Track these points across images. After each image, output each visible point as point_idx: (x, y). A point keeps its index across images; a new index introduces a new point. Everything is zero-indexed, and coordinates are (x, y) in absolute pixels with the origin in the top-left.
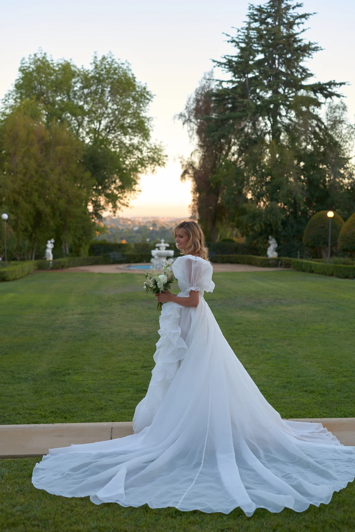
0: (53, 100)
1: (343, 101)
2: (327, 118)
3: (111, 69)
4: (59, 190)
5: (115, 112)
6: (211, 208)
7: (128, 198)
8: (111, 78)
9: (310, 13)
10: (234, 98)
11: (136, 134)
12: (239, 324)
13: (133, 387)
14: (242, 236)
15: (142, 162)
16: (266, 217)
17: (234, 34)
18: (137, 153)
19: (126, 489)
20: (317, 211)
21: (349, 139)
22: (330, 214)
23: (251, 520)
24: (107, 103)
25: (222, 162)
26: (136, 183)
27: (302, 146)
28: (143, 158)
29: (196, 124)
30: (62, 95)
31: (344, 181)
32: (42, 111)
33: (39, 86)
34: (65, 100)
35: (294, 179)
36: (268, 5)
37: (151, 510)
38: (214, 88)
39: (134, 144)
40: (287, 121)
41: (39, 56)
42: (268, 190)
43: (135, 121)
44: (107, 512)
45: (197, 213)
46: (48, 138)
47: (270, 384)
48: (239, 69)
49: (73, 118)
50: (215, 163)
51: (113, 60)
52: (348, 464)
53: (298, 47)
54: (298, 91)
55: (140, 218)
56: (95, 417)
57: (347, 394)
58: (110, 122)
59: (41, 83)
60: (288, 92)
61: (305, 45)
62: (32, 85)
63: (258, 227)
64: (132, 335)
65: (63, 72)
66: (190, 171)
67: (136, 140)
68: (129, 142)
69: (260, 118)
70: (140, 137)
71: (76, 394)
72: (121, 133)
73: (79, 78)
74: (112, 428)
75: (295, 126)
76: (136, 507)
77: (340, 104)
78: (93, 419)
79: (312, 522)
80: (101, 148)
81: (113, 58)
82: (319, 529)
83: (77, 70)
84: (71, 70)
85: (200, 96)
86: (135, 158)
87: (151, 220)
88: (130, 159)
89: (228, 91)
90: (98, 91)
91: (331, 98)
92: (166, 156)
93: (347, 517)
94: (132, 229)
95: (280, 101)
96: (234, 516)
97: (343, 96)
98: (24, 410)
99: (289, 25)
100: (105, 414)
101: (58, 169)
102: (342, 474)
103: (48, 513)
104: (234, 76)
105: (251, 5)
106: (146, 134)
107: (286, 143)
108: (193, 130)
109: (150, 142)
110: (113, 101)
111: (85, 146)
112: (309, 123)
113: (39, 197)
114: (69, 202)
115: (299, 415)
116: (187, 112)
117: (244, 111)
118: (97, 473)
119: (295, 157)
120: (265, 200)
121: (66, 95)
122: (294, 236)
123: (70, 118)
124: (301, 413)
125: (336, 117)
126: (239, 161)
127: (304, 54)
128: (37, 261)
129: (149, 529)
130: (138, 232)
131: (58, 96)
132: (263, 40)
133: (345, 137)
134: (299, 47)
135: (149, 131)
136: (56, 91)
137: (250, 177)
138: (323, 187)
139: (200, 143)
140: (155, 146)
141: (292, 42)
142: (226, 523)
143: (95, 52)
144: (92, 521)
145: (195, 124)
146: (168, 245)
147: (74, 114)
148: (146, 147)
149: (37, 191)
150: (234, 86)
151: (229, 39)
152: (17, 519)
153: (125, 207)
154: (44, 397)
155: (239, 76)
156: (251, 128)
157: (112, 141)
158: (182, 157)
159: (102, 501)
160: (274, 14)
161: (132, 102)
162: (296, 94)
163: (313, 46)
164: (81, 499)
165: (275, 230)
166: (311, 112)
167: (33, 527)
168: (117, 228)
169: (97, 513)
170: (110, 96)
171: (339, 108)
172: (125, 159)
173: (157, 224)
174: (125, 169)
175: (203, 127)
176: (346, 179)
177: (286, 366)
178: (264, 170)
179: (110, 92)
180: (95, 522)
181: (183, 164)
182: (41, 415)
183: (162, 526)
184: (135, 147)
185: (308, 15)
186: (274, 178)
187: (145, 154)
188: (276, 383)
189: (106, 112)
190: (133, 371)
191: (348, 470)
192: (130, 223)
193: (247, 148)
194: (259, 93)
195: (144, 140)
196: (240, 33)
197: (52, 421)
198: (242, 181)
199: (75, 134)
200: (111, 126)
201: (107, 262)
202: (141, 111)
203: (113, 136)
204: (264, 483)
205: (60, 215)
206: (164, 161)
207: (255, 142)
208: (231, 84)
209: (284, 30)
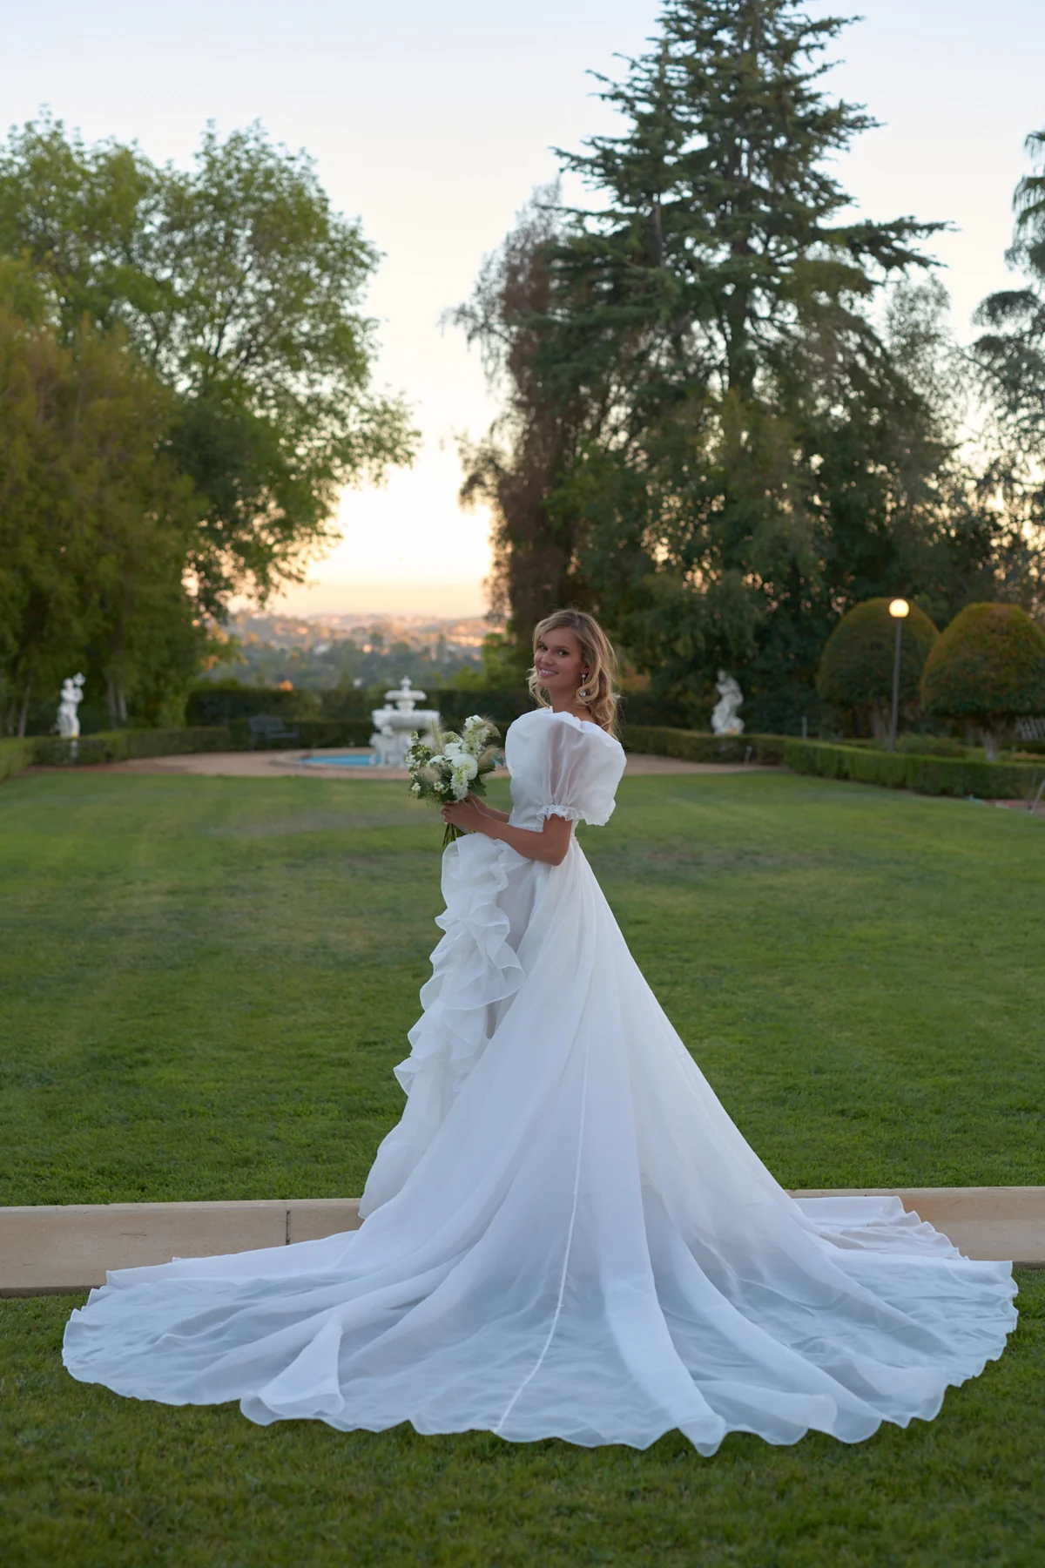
0: (81, 264)
1: (936, 278)
2: (891, 327)
3: (256, 175)
4: (100, 528)
5: (265, 300)
6: (548, 587)
7: (301, 556)
8: (254, 200)
9: (845, 17)
10: (618, 265)
11: (328, 368)
12: (638, 922)
13: (336, 1102)
14: (640, 671)
15: (344, 451)
16: (711, 614)
17: (621, 75)
18: (331, 424)
19: (342, 1380)
20: (858, 600)
21: (953, 388)
22: (899, 608)
23: (714, 1466)
24: (244, 274)
25: (582, 453)
26: (326, 513)
27: (815, 407)
28: (348, 437)
29: (506, 340)
30: (107, 248)
31: (937, 511)
32: (47, 296)
33: (40, 220)
34: (117, 262)
35: (794, 504)
37: (422, 1438)
38: (562, 233)
39: (322, 396)
40: (772, 335)
41: (42, 130)
42: (714, 537)
43: (323, 328)
44: (293, 1446)
45: (507, 600)
46: (68, 376)
47: (736, 1093)
48: (635, 179)
49: (142, 318)
50: (559, 453)
51: (264, 146)
52: (984, 1311)
53: (806, 116)
54: (805, 248)
55: (333, 617)
56: (228, 1185)
57: (961, 1121)
58: (250, 331)
59: (45, 212)
60: (777, 249)
61: (829, 113)
62: (19, 215)
63: (685, 646)
64: (325, 954)
65: (112, 180)
66: (488, 479)
67: (327, 386)
68: (307, 391)
69: (696, 326)
70: (340, 376)
71: (169, 1119)
72: (284, 365)
73: (157, 196)
74: (288, 1213)
75: (795, 347)
76: (377, 1431)
77: (929, 286)
78: (223, 1191)
79: (890, 1471)
80: (225, 409)
81: (264, 140)
82: (911, 1490)
83: (153, 175)
84: (135, 174)
85: (519, 255)
86: (323, 439)
87: (367, 624)
88: (311, 439)
89: (600, 241)
90: (216, 239)
91: (903, 269)
92: (417, 434)
93: (989, 1455)
94: (311, 650)
95: (754, 276)
96: (662, 1454)
97: (937, 264)
98: (17, 1165)
99: (781, 52)
100: (258, 1176)
101: (97, 468)
102: (964, 1336)
103: (119, 1450)
104: (620, 199)
106: (356, 368)
107: (771, 398)
108: (498, 356)
109: (370, 390)
110: (259, 267)
111: (174, 398)
112: (837, 341)
113: (40, 550)
114: (129, 565)
115: (826, 1180)
116: (479, 303)
117: (648, 303)
118: (255, 1338)
119: (797, 439)
120: (706, 565)
121: (119, 249)
122: (790, 672)
123: (132, 317)
124: (832, 1174)
125: (917, 325)
126: (631, 450)
127: (825, 137)
128: (31, 741)
129: (417, 1491)
130: (326, 658)
131: (95, 251)
132: (706, 93)
133: (943, 382)
134: (810, 117)
135: (367, 360)
136: (88, 237)
137: (665, 498)
138: (875, 527)
139: (518, 396)
140: (384, 404)
141: (789, 102)
142: (640, 1475)
143: (210, 122)
144: (251, 1470)
145: (502, 340)
146: (421, 696)
147: (143, 306)
148: (358, 405)
149: (32, 530)
150: (618, 228)
151: (607, 88)
152: (29, 1467)
153: (295, 582)
154: (74, 1129)
155: (634, 198)
156: (669, 354)
157: (256, 386)
158: (465, 435)
159: (273, 1414)
160: (737, 19)
161: (315, 272)
162: (801, 254)
163: (851, 115)
164: (214, 1410)
165: (735, 653)
166: (843, 310)
167: (77, 1487)
168: (267, 647)
169: (262, 1449)
170: (250, 252)
171: (926, 298)
172: (294, 441)
173: (385, 635)
174: (295, 470)
175: (526, 348)
176: (944, 506)
177: (783, 1043)
178: (703, 478)
179: (250, 240)
180: (260, 1474)
181: (465, 456)
182: (69, 1179)
183: (456, 1484)
184: (324, 405)
185: (838, 22)
186: (734, 502)
187: (354, 427)
188: (755, 1090)
189: (239, 300)
190: (335, 1055)
191: (984, 1328)
192: (303, 631)
193: (655, 411)
194: (691, 250)
195: (349, 385)
196: (636, 72)
197: (103, 1196)
198: (639, 510)
199: (148, 364)
200: (254, 343)
201: (240, 743)
202: (343, 299)
203: (260, 371)
204: (744, 1363)
205: (102, 604)
206: (411, 448)
207: (679, 395)
208: (610, 222)
209: (767, 67)
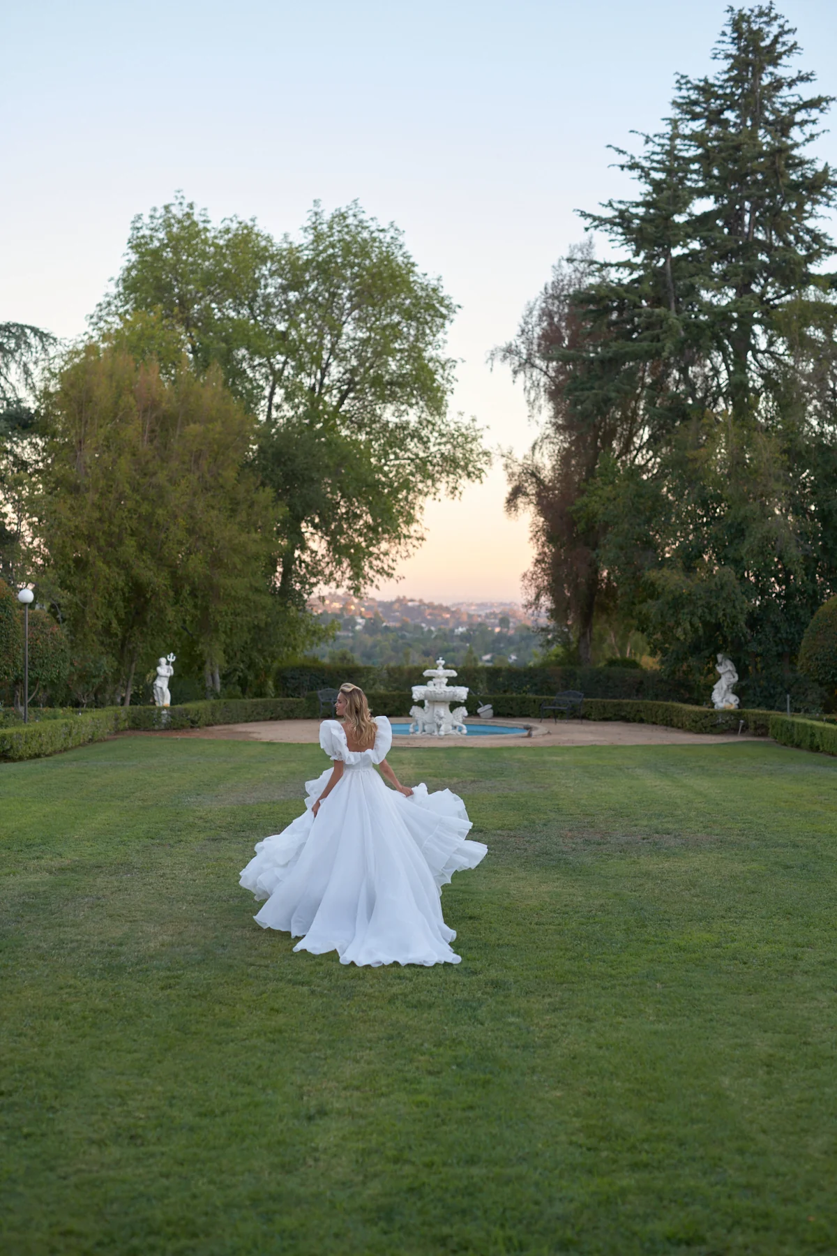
3: (355, 244)
4: (191, 531)
7: (391, 555)
9: (832, 96)
11: (414, 401)
14: (653, 653)
15: (425, 468)
16: (707, 604)
17: (639, 151)
18: (415, 447)
24: (341, 325)
26: (411, 520)
28: (429, 457)
29: (546, 374)
36: (726, 76)
39: (408, 424)
40: (770, 364)
41: (177, 212)
43: (408, 368)
48: (648, 236)
51: (361, 222)
53: (798, 179)
54: (801, 291)
55: (471, 604)
58: (350, 371)
60: (774, 293)
61: (816, 175)
63: (685, 632)
66: (531, 490)
67: (412, 416)
68: (396, 420)
70: (423, 407)
72: (377, 398)
81: (361, 216)
84: (255, 246)
85: (556, 302)
86: (407, 458)
87: (497, 611)
89: (617, 288)
92: (485, 453)
94: (452, 631)
95: (755, 315)
99: (779, 127)
101: (190, 481)
104: (636, 252)
105: (683, 77)
106: (435, 400)
108: (539, 387)
109: (448, 417)
113: (141, 548)
114: (216, 562)
116: (523, 342)
117: (655, 338)
123: (248, 361)
127: (814, 196)
128: (133, 710)
130: (465, 637)
132: (714, 163)
134: (802, 180)
135: (444, 392)
139: (556, 420)
140: (458, 429)
141: (783, 167)
143: (316, 202)
145: (542, 374)
147: (258, 352)
148: (438, 431)
149: (134, 533)
150: (635, 275)
151: (624, 160)
153: (386, 577)
155: (649, 252)
158: (511, 453)
160: (740, 101)
161: (404, 322)
162: (798, 297)
165: (730, 639)
168: (418, 628)
170: (352, 308)
172: (382, 460)
174: (380, 483)
181: (510, 471)
184: (411, 431)
185: (827, 100)
187: (434, 449)
189: (338, 346)
195: (431, 414)
196: (651, 147)
202: (426, 344)
203: (357, 404)
205: (193, 594)
206: (481, 466)
208: (627, 271)
209: (764, 137)
